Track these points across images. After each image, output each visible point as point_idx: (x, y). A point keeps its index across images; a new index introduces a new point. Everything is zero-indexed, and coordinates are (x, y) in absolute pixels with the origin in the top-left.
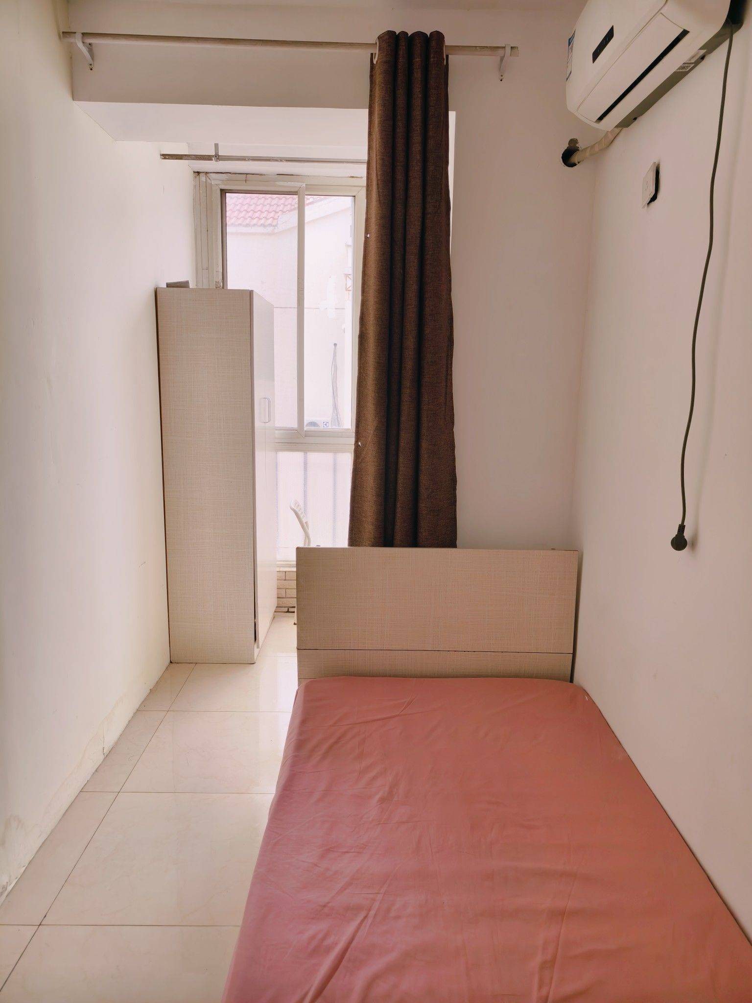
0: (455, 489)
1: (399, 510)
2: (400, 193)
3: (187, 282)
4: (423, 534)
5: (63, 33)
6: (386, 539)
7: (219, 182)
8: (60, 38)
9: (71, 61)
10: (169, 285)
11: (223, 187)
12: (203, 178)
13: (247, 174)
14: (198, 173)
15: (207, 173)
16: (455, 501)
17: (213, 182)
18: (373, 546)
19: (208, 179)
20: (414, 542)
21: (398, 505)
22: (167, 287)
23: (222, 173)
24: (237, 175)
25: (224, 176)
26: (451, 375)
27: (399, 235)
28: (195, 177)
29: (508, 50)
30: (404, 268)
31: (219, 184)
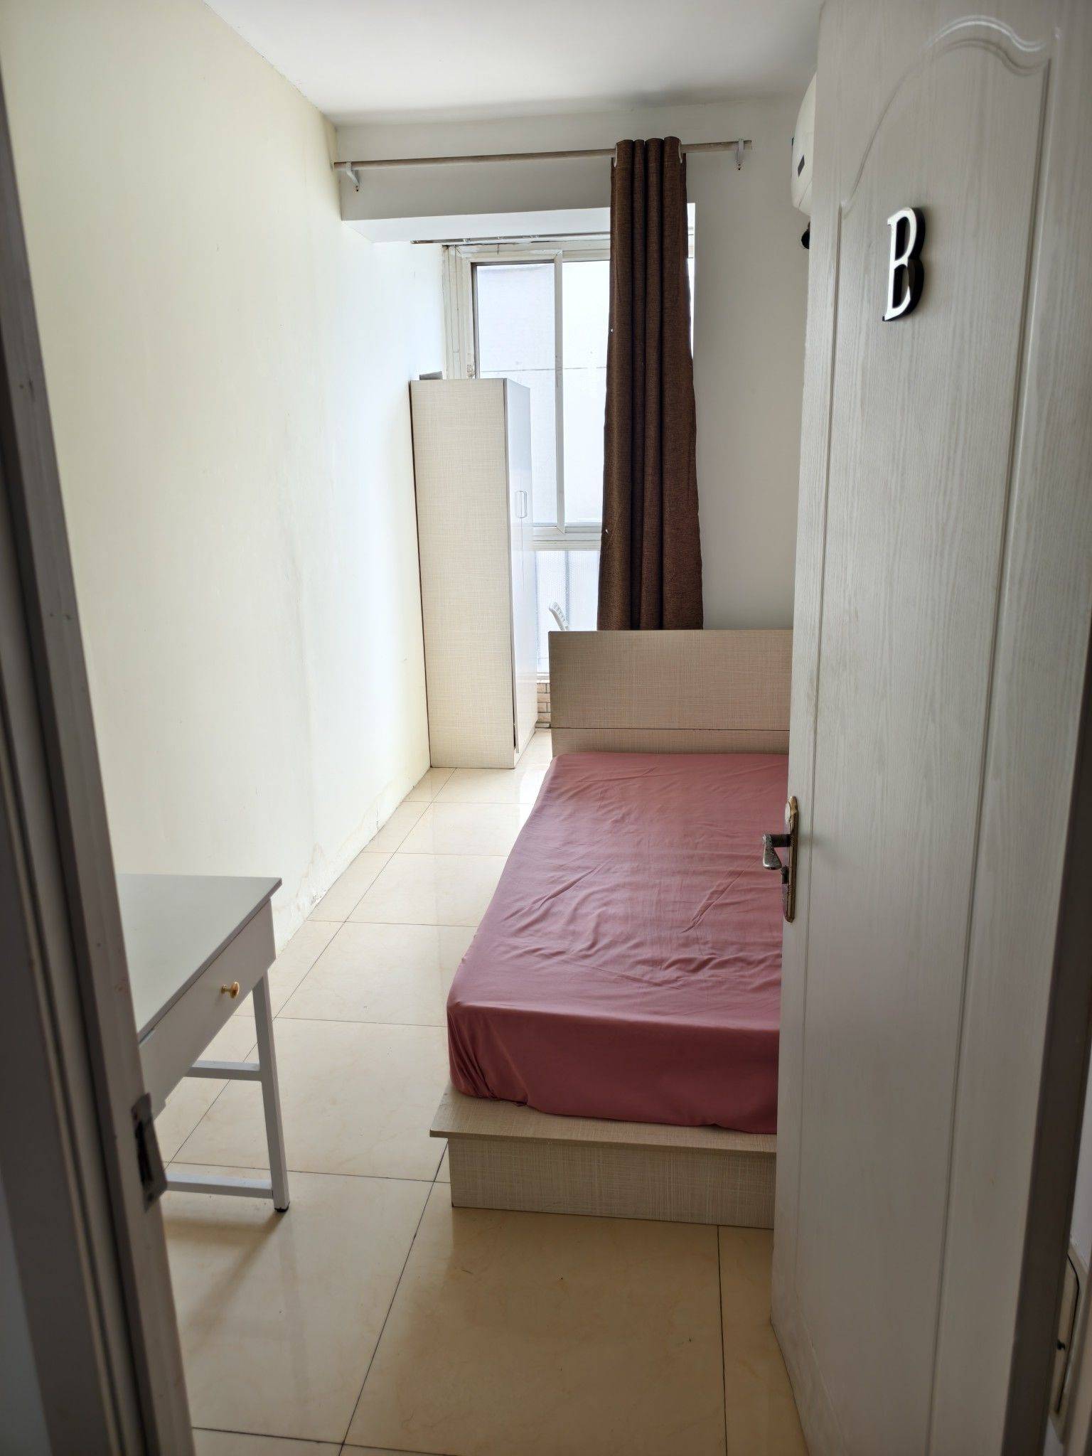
0: (700, 573)
1: (644, 594)
2: (639, 291)
3: (440, 373)
4: (668, 616)
5: (335, 163)
6: (633, 623)
7: (470, 255)
8: (332, 167)
9: (340, 184)
10: (422, 378)
11: (474, 260)
12: (452, 251)
14: (447, 247)
15: (456, 246)
16: (701, 586)
17: (463, 256)
18: (620, 629)
19: (457, 252)
20: (660, 626)
21: (644, 589)
22: (421, 379)
24: (488, 246)
25: (475, 248)
26: (695, 461)
27: (639, 331)
28: (444, 251)
29: (741, 145)
30: (645, 361)
31: (469, 258)
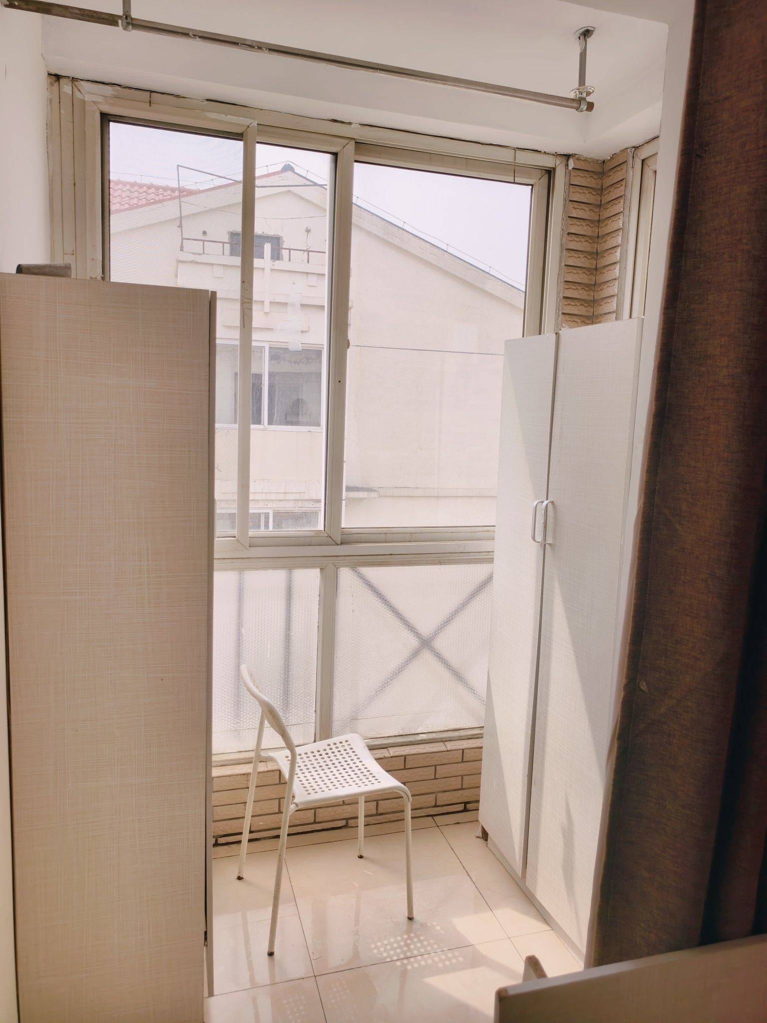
7: (100, 99)
11: (107, 109)
12: (67, 88)
13: (152, 92)
14: (58, 77)
15: (74, 79)
17: (87, 98)
19: (76, 90)
22: (17, 272)
23: (103, 83)
24: (133, 91)
25: (109, 90)
28: (52, 84)
31: (98, 103)
